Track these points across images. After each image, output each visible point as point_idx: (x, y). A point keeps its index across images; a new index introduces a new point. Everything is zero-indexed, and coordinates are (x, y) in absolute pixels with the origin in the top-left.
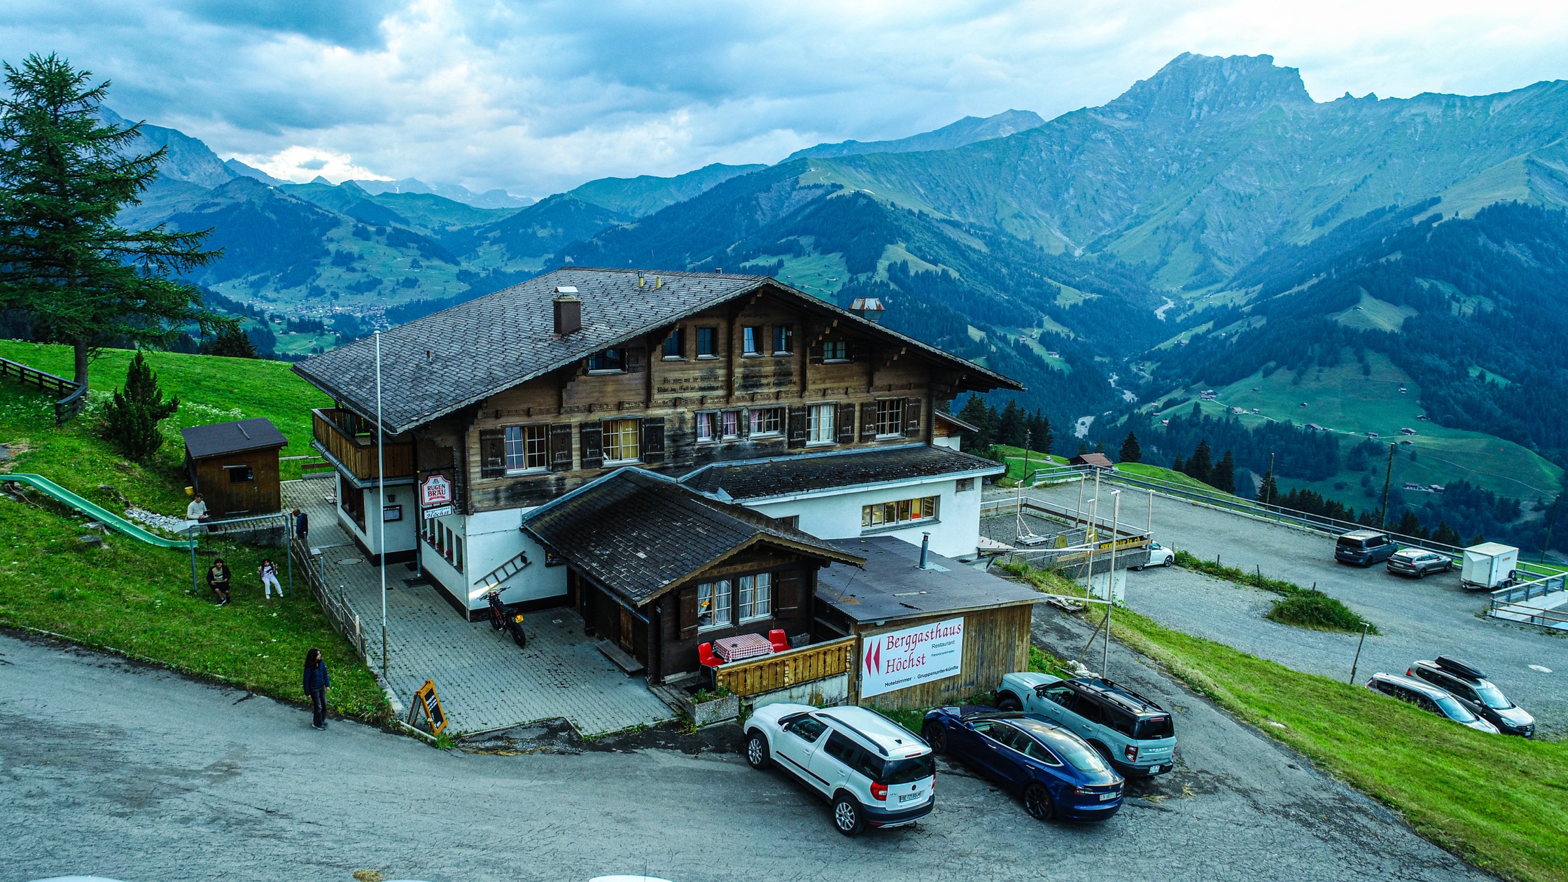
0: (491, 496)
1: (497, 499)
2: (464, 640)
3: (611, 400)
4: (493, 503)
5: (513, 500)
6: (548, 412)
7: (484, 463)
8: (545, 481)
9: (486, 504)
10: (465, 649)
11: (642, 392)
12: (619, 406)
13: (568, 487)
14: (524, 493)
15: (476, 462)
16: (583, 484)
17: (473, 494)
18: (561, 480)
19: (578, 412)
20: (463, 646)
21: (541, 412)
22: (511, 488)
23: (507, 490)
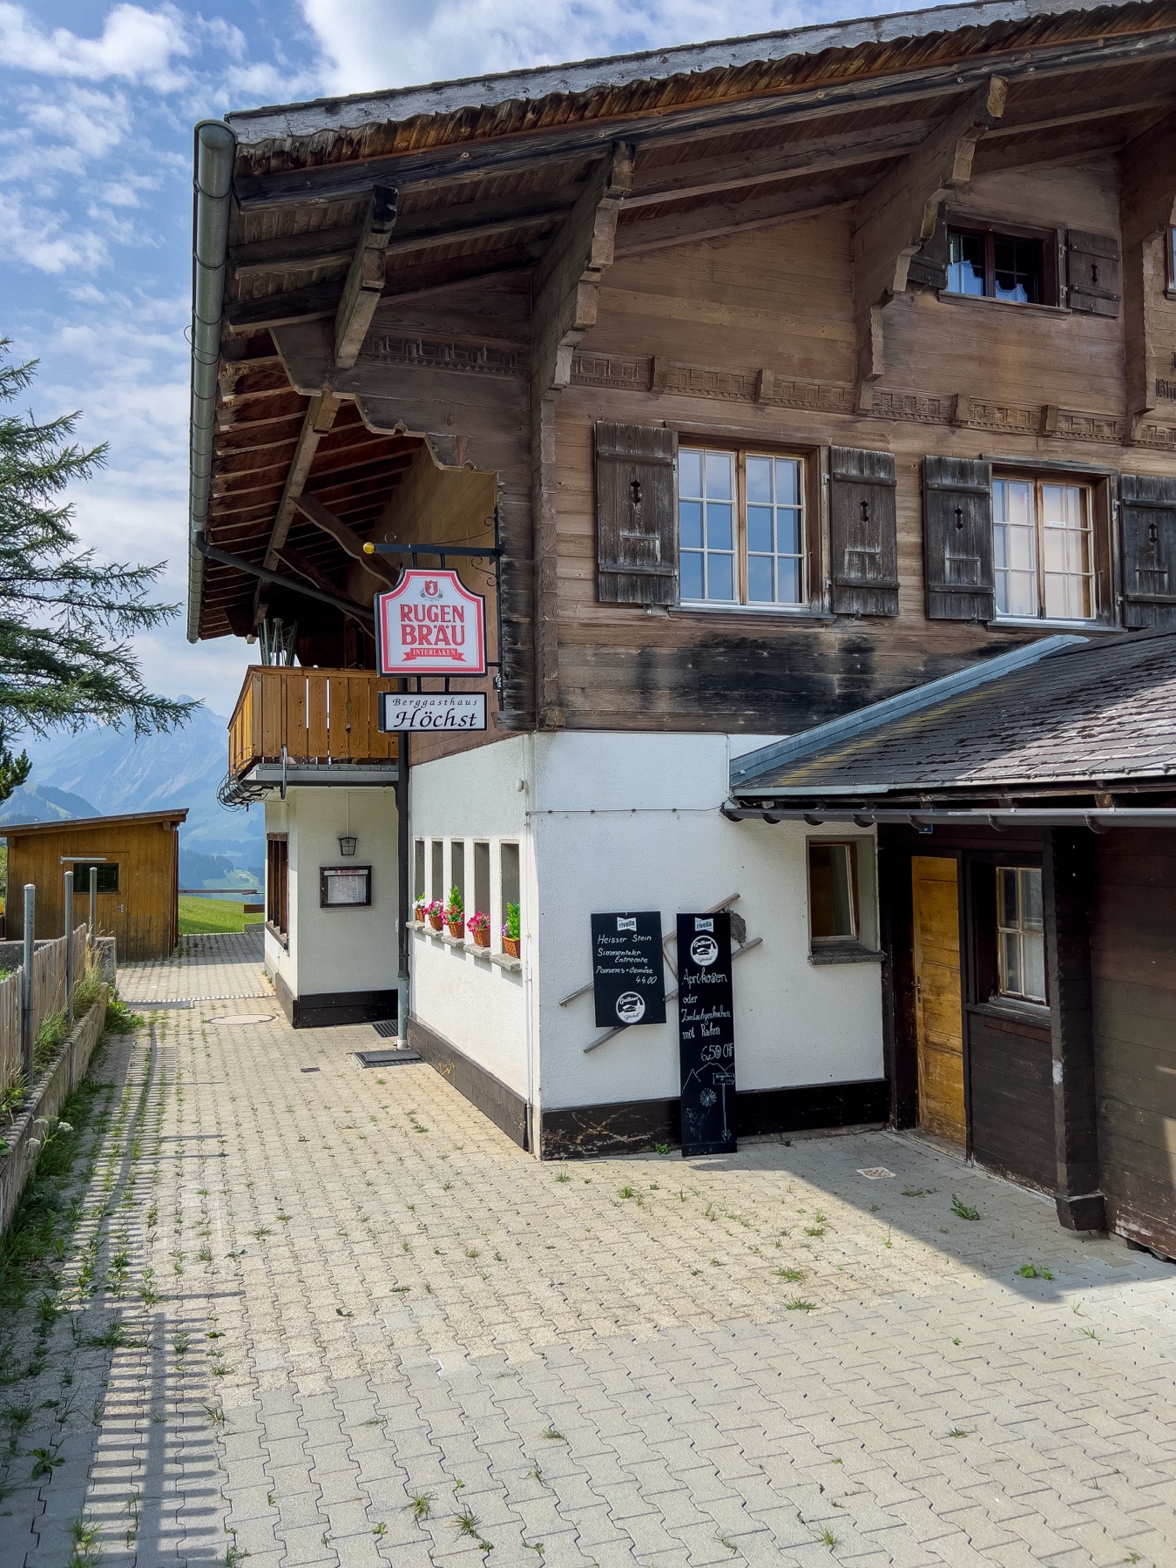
0: (625, 675)
1: (644, 687)
2: (516, 1224)
3: (1019, 397)
4: (631, 702)
5: (701, 700)
6: (819, 400)
7: (598, 548)
8: (807, 646)
9: (608, 702)
10: (517, 1262)
11: (1113, 387)
12: (1043, 421)
13: (881, 681)
14: (738, 681)
15: (573, 539)
16: (930, 676)
17: (565, 656)
18: (857, 650)
19: (913, 418)
20: (508, 1250)
21: (797, 399)
22: (696, 654)
23: (680, 660)
